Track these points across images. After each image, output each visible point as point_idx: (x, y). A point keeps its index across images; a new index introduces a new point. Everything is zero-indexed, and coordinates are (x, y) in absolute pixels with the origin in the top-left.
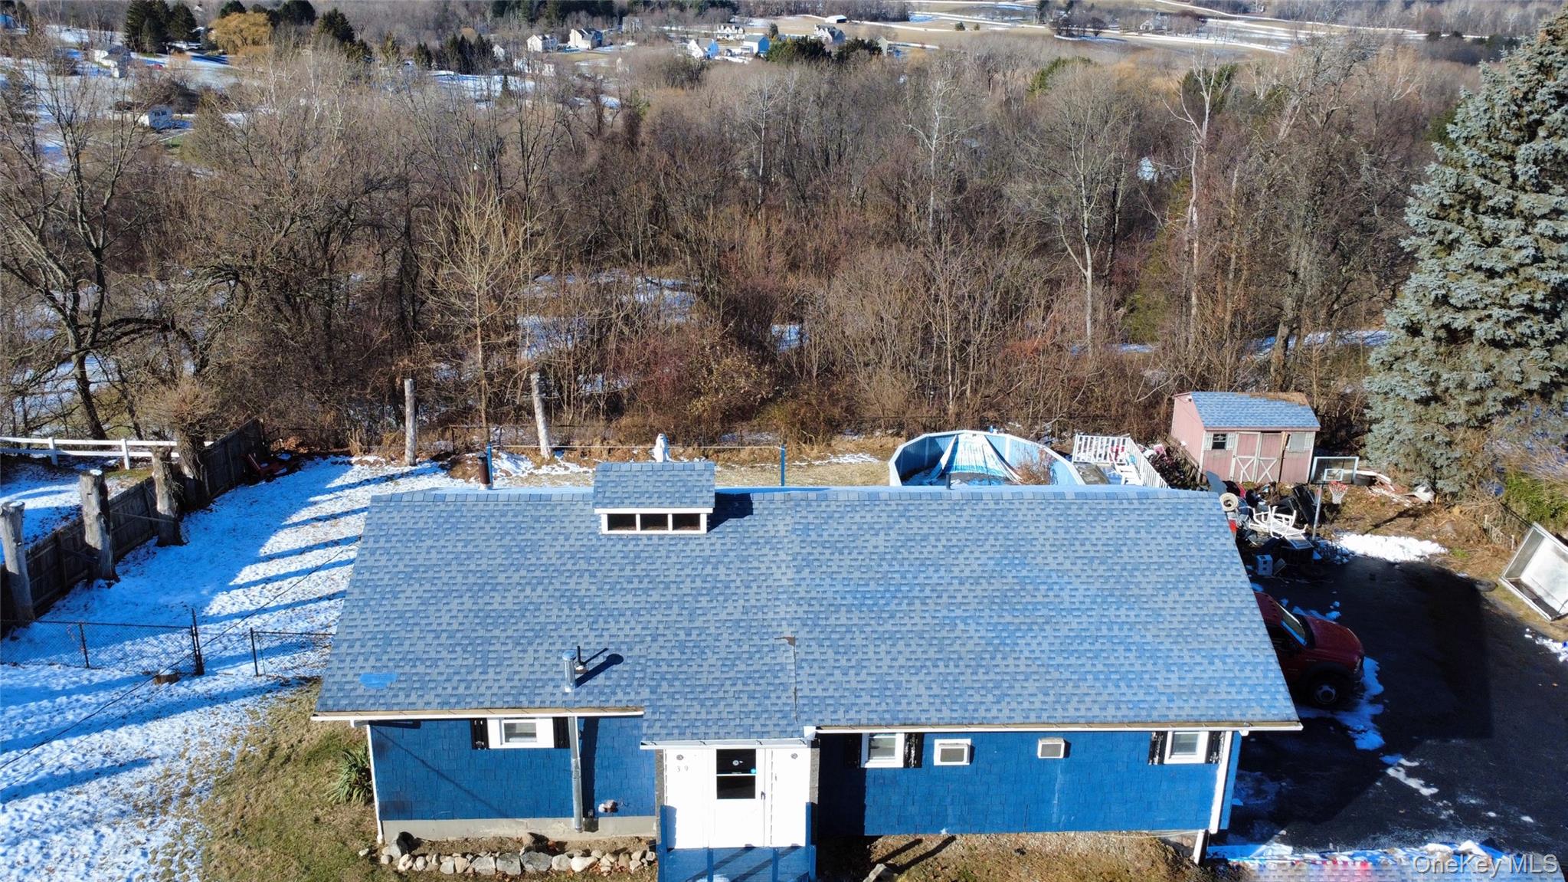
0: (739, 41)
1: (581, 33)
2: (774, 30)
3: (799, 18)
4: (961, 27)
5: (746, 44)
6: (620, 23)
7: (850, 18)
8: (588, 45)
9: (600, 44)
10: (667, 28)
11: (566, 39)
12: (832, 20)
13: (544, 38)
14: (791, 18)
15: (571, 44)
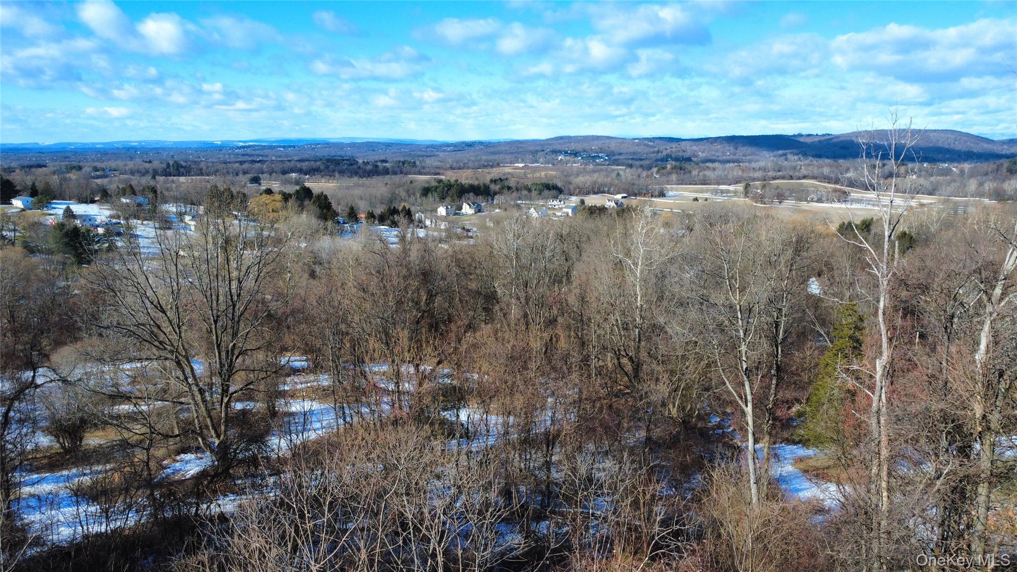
0: (561, 209)
1: (469, 205)
2: (583, 202)
3: (599, 196)
4: (696, 199)
5: (565, 210)
6: (493, 200)
7: (630, 195)
8: (473, 212)
9: (479, 211)
10: (519, 202)
11: (461, 209)
12: (619, 197)
13: (447, 208)
14: (595, 196)
15: (463, 211)
